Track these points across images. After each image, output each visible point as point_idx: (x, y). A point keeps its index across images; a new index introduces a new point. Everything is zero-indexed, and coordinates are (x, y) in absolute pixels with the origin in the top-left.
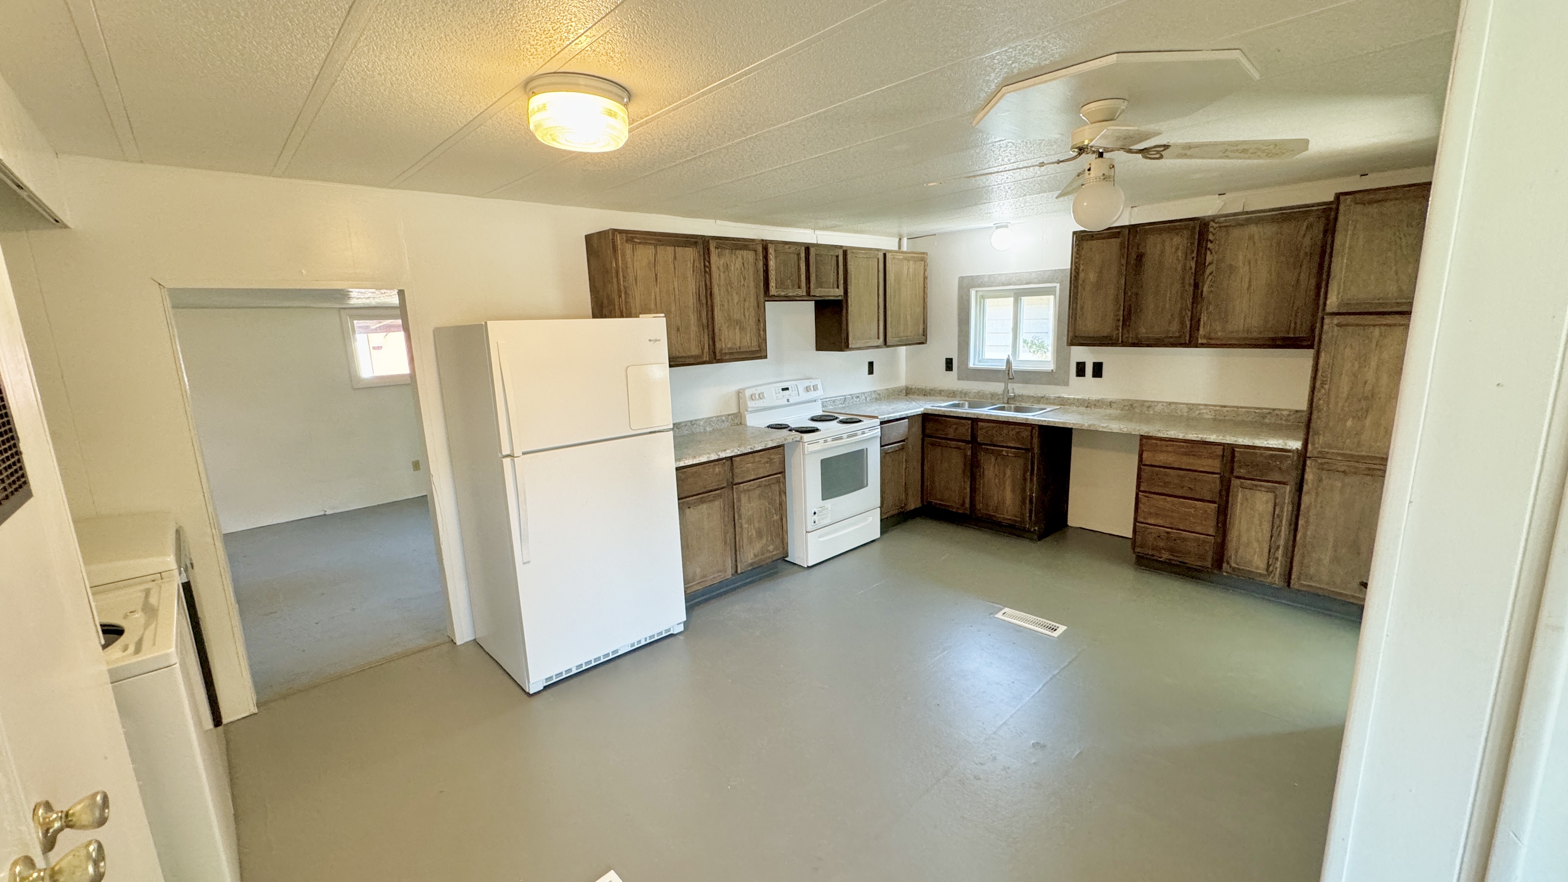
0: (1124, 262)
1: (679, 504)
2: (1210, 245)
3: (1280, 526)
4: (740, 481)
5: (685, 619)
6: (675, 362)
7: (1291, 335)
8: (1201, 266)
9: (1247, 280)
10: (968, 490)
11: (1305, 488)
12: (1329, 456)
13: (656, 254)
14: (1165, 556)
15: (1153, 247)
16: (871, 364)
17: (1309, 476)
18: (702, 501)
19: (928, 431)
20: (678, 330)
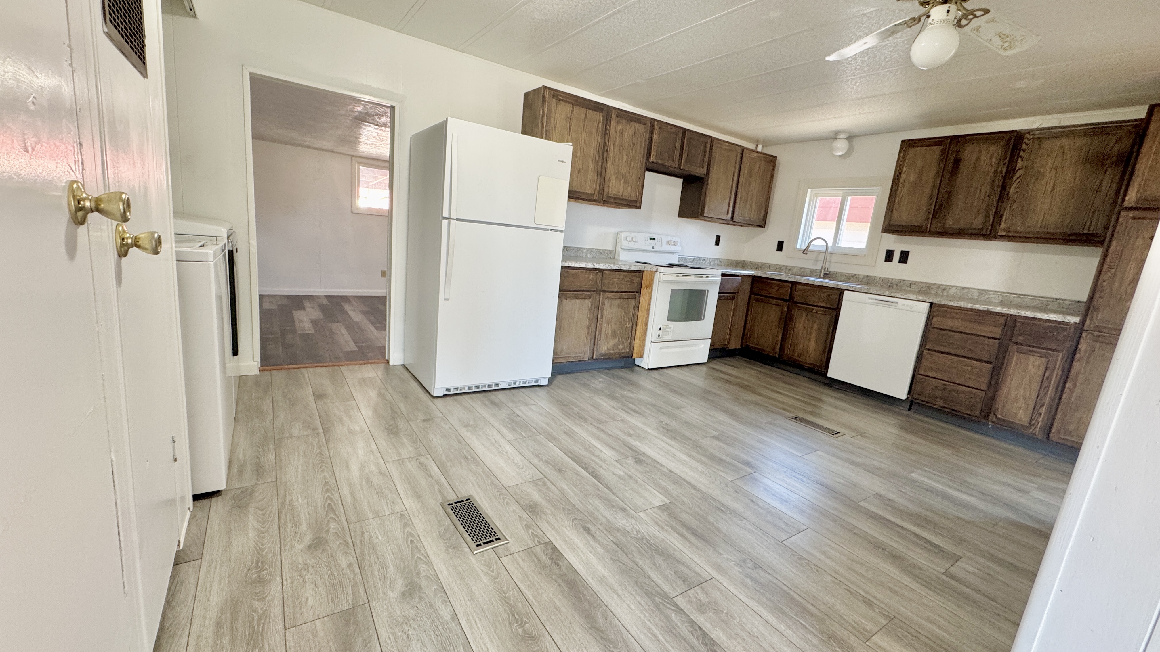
0: (942, 166)
1: (559, 294)
2: (1022, 154)
3: (1048, 387)
4: (606, 290)
5: (550, 376)
6: (574, 195)
7: (1086, 232)
8: (1011, 171)
9: (1052, 183)
10: (780, 338)
11: (1077, 356)
12: (1106, 330)
13: (573, 111)
14: (939, 403)
15: (969, 154)
16: (718, 238)
17: (1082, 346)
18: (576, 297)
19: (755, 290)
20: (579, 171)
